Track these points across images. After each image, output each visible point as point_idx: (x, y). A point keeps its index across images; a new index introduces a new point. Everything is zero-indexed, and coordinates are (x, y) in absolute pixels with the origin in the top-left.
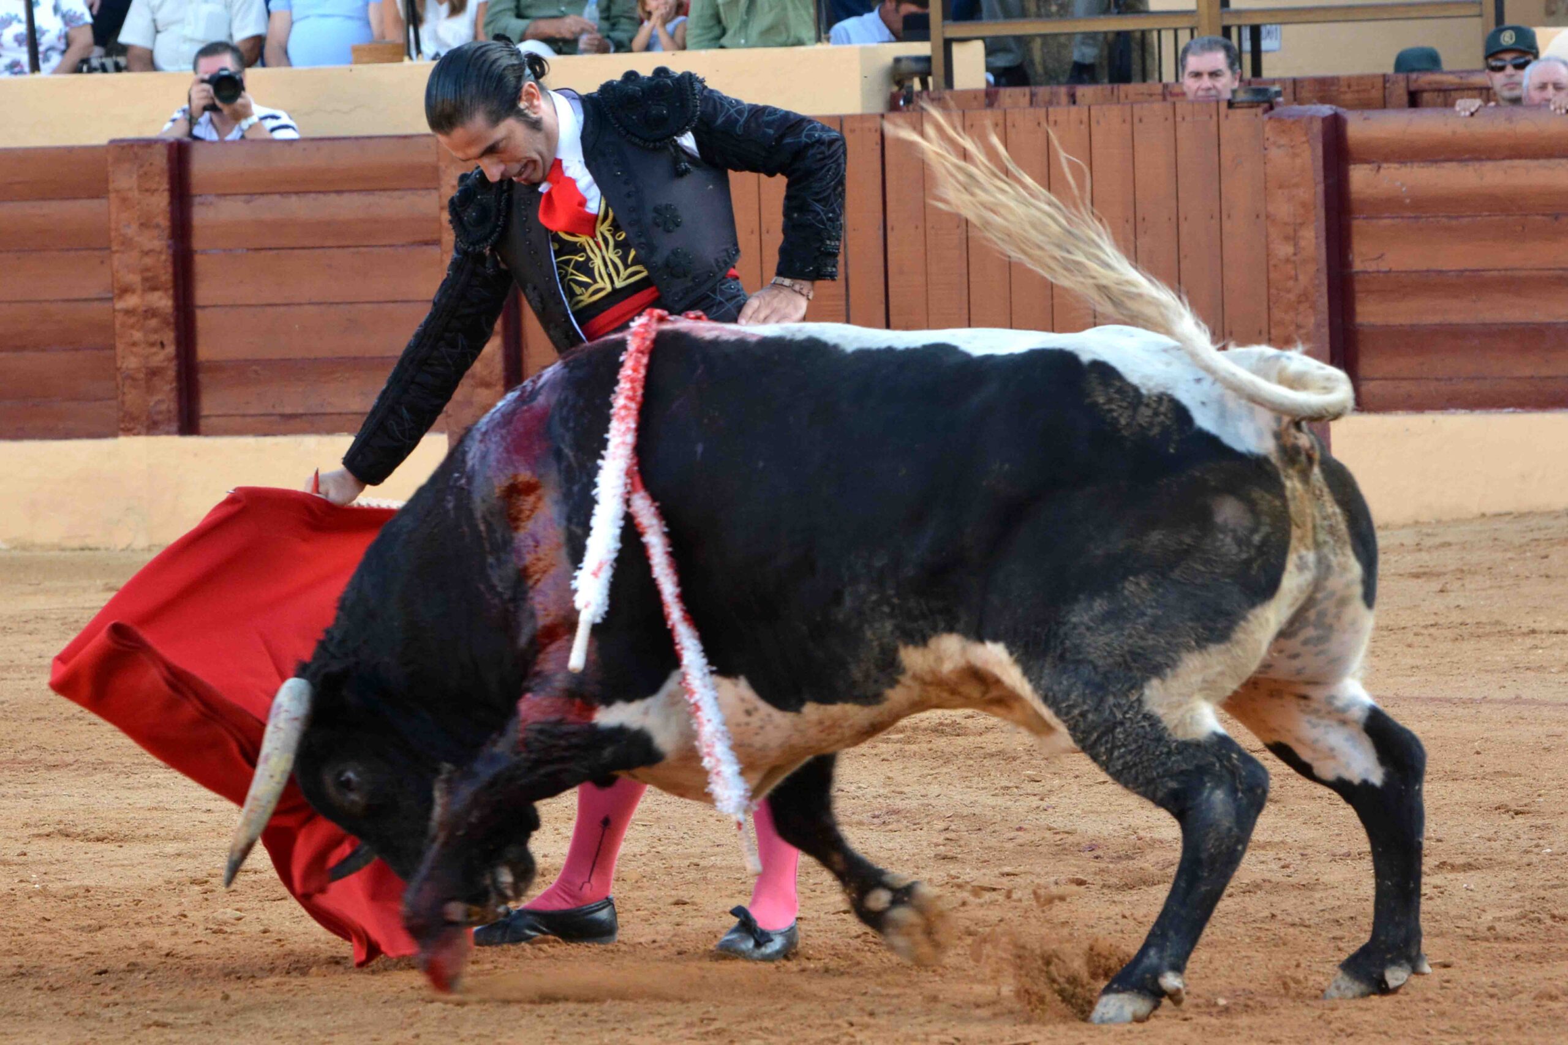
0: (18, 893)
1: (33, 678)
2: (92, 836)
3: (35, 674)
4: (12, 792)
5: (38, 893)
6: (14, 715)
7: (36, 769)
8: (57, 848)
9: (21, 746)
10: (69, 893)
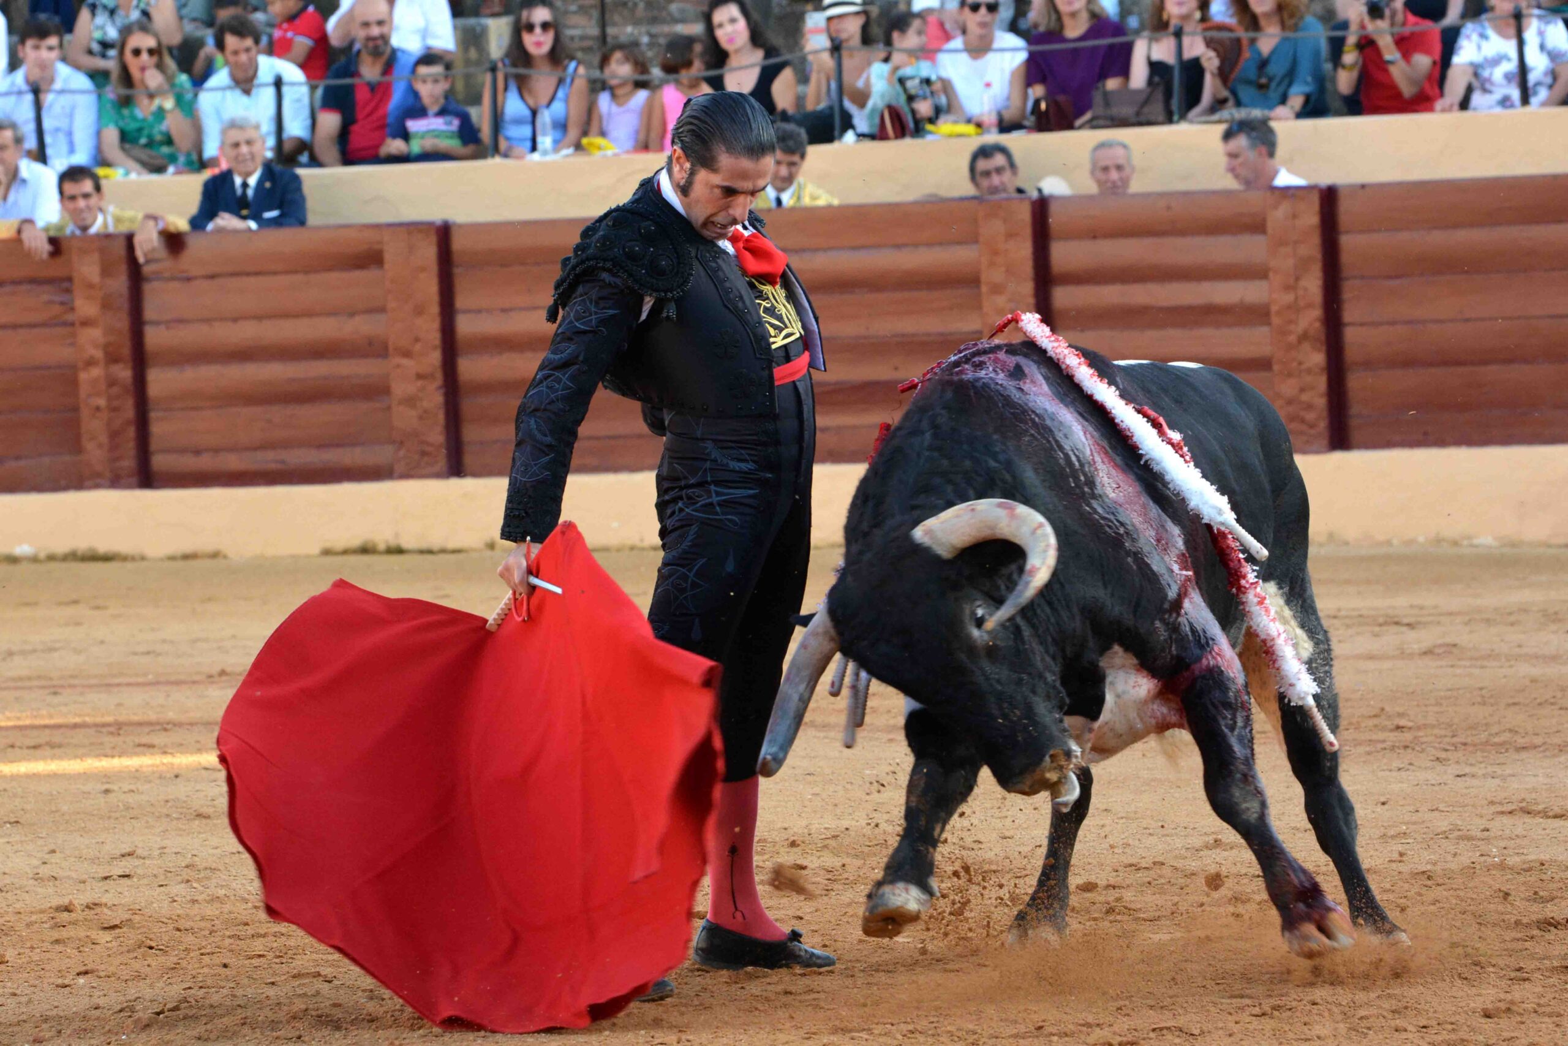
0: (1478, 867)
1: (1511, 666)
2: (1551, 814)
3: (1512, 663)
4: (1480, 773)
5: (1495, 866)
6: (1492, 701)
7: (1507, 751)
8: (1519, 825)
9: (1495, 729)
10: (1525, 866)
